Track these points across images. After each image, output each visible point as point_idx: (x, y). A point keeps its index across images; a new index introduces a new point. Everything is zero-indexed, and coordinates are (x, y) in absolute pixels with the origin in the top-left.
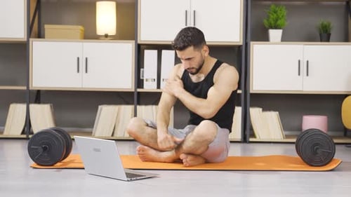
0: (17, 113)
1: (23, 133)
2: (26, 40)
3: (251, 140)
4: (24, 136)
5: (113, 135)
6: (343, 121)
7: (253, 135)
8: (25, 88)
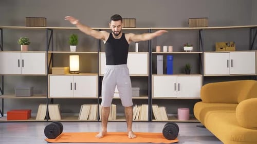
0: (42, 109)
1: (45, 119)
2: (46, 75)
3: (153, 120)
4: (46, 120)
5: (88, 119)
6: (195, 114)
7: (154, 118)
8: (46, 98)
